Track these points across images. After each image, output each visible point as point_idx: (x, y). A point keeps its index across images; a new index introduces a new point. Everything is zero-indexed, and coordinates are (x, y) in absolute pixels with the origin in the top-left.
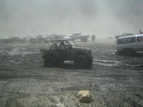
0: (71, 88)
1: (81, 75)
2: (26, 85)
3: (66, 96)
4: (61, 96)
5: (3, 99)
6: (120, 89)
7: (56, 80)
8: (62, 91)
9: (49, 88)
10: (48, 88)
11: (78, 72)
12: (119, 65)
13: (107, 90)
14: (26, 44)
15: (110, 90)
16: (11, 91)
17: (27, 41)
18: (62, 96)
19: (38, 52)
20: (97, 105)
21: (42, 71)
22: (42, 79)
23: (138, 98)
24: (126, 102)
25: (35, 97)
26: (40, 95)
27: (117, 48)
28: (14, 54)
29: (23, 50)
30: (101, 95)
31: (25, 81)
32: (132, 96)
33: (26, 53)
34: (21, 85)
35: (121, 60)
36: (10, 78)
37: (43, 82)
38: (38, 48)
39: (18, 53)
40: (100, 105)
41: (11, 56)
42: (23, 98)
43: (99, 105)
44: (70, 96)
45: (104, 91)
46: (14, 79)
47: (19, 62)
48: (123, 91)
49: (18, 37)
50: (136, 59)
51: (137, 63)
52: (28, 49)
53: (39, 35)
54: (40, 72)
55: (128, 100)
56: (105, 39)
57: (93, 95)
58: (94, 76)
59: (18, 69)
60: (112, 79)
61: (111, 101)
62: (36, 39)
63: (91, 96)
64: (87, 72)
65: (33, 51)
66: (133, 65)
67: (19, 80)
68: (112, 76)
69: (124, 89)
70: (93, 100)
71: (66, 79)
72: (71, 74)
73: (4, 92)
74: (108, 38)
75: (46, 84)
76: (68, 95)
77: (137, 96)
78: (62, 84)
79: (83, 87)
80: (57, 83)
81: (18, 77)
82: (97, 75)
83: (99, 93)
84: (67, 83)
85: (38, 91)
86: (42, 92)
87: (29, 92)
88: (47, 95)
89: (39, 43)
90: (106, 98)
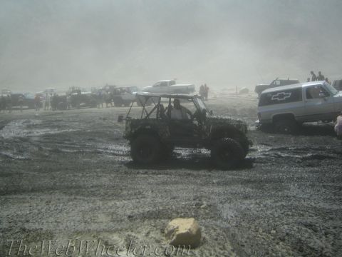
0: (151, 214)
1: (176, 183)
2: (43, 210)
3: (139, 232)
4: (127, 234)
6: (269, 212)
7: (115, 195)
8: (131, 221)
10: (98, 217)
11: (167, 174)
12: (264, 155)
13: (236, 216)
14: (42, 110)
15: (244, 215)
16: (7, 227)
17: (44, 104)
18: (130, 233)
19: (71, 130)
20: (213, 252)
21: (81, 175)
22: (82, 195)
23: (309, 231)
24: (281, 243)
25: (66, 239)
26: (78, 233)
27: (259, 114)
28: (12, 134)
29: (35, 126)
30: (222, 228)
31: (42, 200)
32: (295, 228)
33: (42, 132)
34: (30, 210)
35: (270, 143)
36: (4, 195)
37: (84, 200)
38: (71, 119)
39: (23, 133)
40: (222, 252)
41: (7, 141)
42: (36, 242)
43: (219, 253)
44: (148, 233)
45: (230, 218)
46: (14, 197)
47: (25, 154)
48: (274, 216)
50: (304, 140)
51: (306, 150)
52: (48, 123)
53: (73, 88)
54: (76, 179)
55: (287, 238)
56: (231, 94)
57: (203, 229)
58: (207, 184)
59: (23, 171)
60: (248, 190)
61: (248, 241)
62: (65, 97)
63: (199, 231)
64: (189, 174)
65: (59, 127)
66: (298, 153)
67: (25, 198)
68: (249, 181)
69: (276, 211)
70: (205, 241)
71: (140, 193)
72: (151, 180)
74: (238, 92)
75: (91, 205)
76: (145, 231)
77: (306, 226)
78: (131, 206)
79: (179, 211)
80: (118, 203)
81: (24, 191)
82: (214, 181)
83: (218, 223)
84: (142, 202)
85: (72, 224)
86: (82, 227)
87: (51, 227)
88: (95, 233)
89: (73, 106)
90: (234, 235)
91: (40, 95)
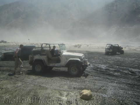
3: (73, 93)
8: (74, 89)
10: (64, 86)
23: (136, 104)
25: (50, 90)
32: (131, 102)
37: (64, 81)
44: (76, 93)
71: (84, 82)
75: (65, 83)
80: (74, 83)
83: (103, 95)
84: (82, 84)
85: (55, 87)
90: (105, 100)
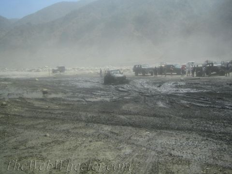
2: (184, 144)
5: (148, 160)
9: (225, 155)
14: (185, 76)
16: (160, 150)
19: (205, 91)
21: (211, 123)
22: (212, 137)
25: (199, 167)
26: (208, 165)
29: (181, 86)
31: (183, 137)
33: (185, 91)
34: (175, 142)
36: (159, 129)
41: (162, 94)
42: (178, 164)
46: (166, 131)
49: (172, 65)
52: (189, 85)
54: (208, 125)
59: (172, 116)
62: (201, 68)
65: (197, 88)
67: (172, 134)
73: (149, 149)
81: (172, 129)
85: (204, 157)
86: (211, 161)
87: (189, 157)
88: (221, 168)
89: (207, 74)
91: (185, 66)
